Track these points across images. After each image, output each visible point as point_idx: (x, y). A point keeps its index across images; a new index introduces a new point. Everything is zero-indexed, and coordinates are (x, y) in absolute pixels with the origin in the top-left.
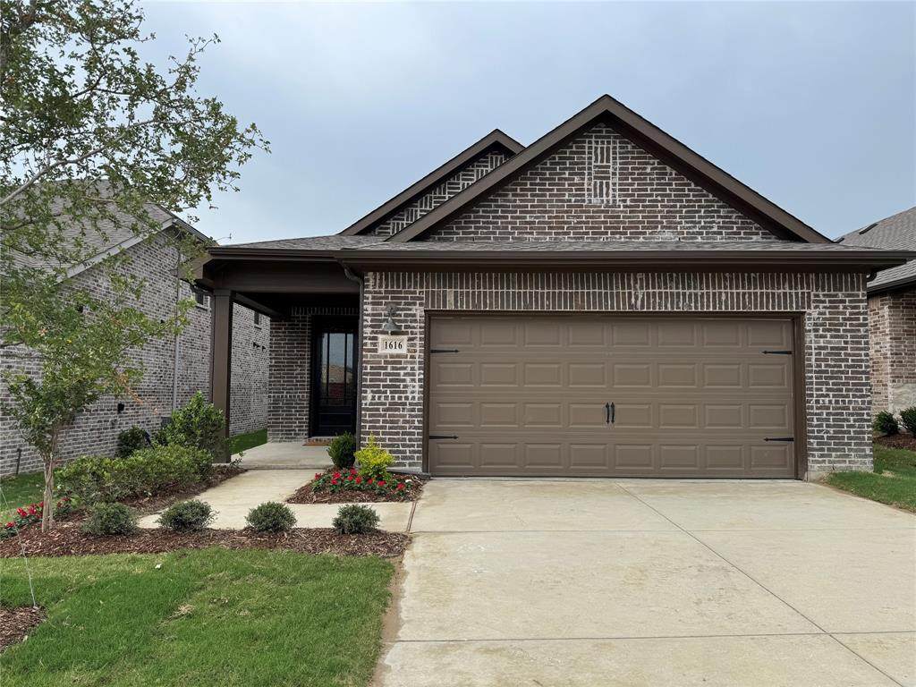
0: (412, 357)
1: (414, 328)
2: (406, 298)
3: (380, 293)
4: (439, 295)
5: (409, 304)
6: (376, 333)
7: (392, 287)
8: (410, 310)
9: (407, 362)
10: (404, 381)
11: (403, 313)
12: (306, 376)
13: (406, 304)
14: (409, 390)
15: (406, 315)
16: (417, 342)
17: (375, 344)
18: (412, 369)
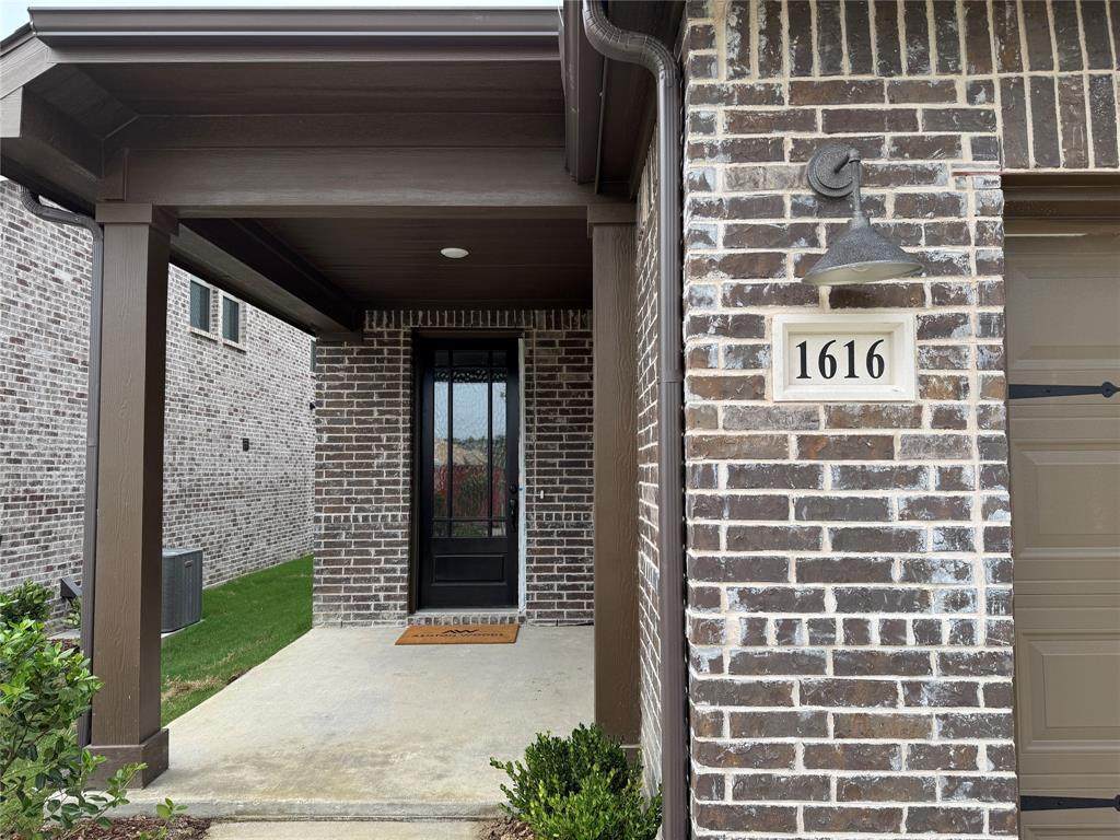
0: (946, 418)
1: (949, 267)
2: (905, 120)
3: (771, 96)
4: (1072, 101)
5: (923, 149)
6: (756, 297)
7: (832, 66)
8: (928, 176)
9: (917, 446)
10: (910, 540)
11: (890, 194)
12: (401, 469)
13: (902, 148)
14: (940, 586)
15: (906, 205)
16: (969, 341)
17: (750, 357)
18: (950, 479)
